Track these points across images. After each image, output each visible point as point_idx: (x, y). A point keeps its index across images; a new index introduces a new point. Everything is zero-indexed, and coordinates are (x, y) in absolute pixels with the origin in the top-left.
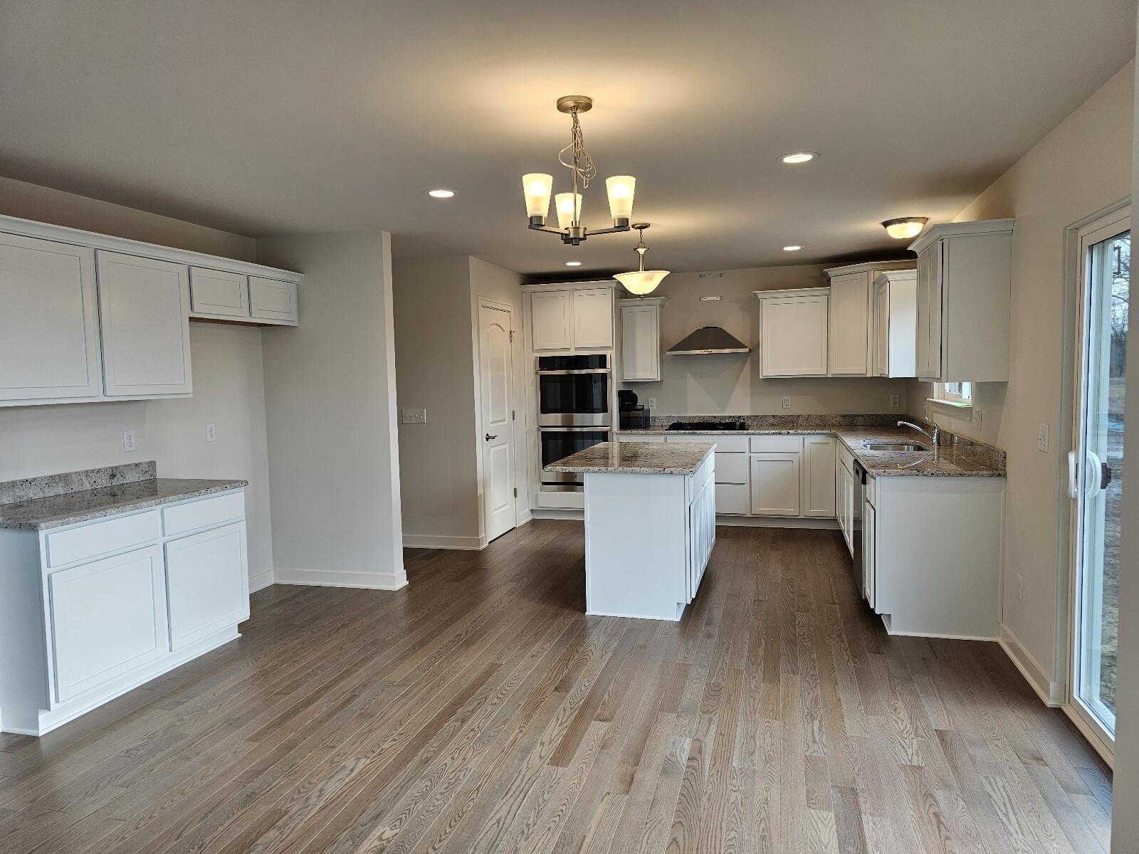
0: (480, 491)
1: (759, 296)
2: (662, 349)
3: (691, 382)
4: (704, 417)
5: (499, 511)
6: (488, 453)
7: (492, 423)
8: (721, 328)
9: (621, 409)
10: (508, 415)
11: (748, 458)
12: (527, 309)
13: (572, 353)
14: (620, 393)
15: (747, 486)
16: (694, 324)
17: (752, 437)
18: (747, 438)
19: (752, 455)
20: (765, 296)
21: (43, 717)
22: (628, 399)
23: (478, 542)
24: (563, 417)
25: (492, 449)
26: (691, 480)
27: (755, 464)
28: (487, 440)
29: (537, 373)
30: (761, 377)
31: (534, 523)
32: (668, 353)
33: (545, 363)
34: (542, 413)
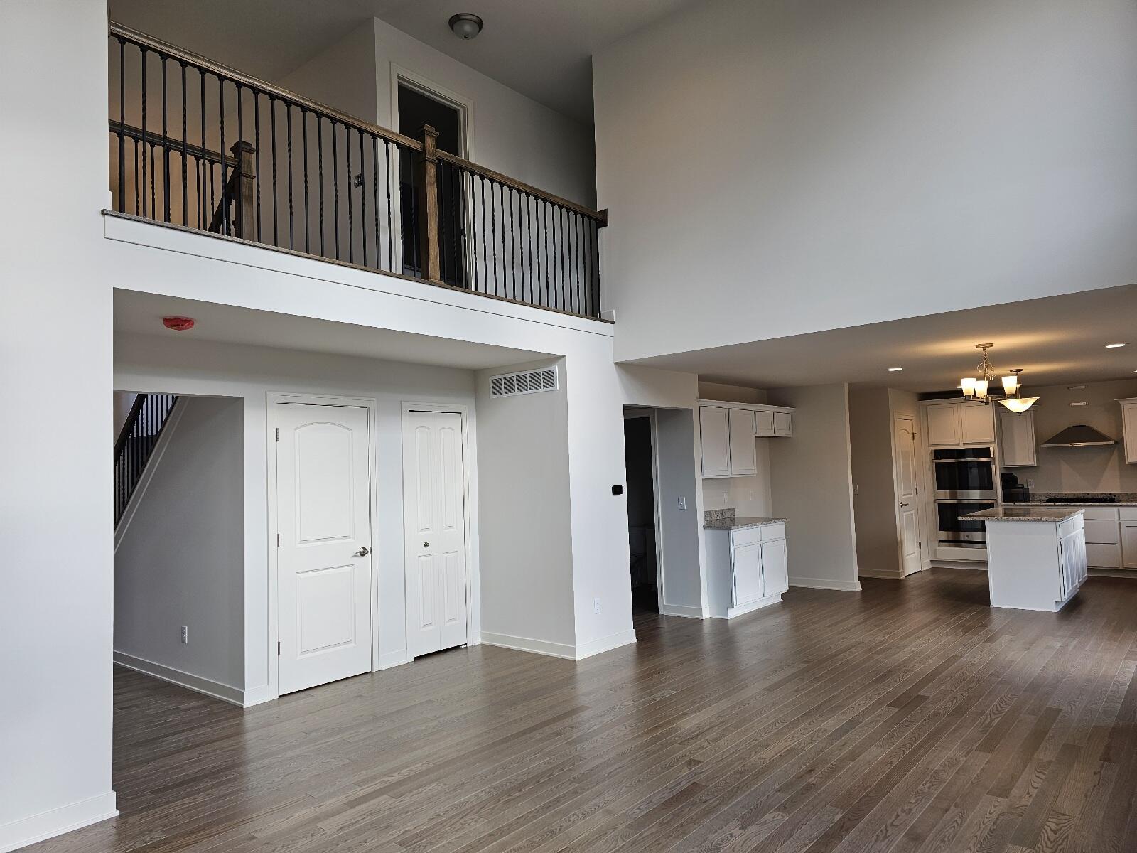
0: (899, 539)
1: (1121, 402)
2: (1037, 443)
3: (1065, 468)
4: (1077, 494)
5: (910, 556)
6: (903, 516)
7: (904, 495)
8: (1088, 427)
9: (1003, 488)
10: (913, 491)
11: (1118, 526)
12: (923, 418)
13: (961, 447)
14: (1002, 476)
15: (1118, 546)
16: (1065, 423)
17: (1120, 508)
18: (1116, 509)
19: (1121, 522)
20: (1125, 402)
21: (730, 611)
22: (1010, 479)
23: (899, 574)
24: (950, 493)
25: (905, 514)
26: (1062, 525)
27: (1124, 530)
28: (902, 506)
29: (932, 462)
30: (1127, 463)
31: (933, 571)
32: (1042, 446)
33: (939, 454)
34: (938, 489)
